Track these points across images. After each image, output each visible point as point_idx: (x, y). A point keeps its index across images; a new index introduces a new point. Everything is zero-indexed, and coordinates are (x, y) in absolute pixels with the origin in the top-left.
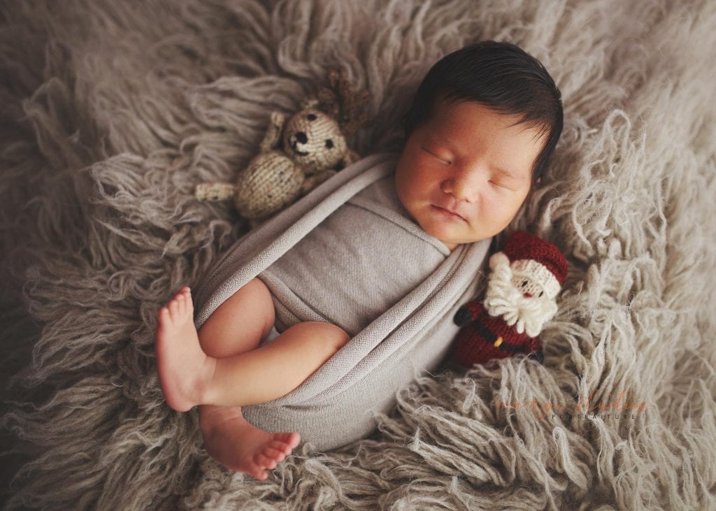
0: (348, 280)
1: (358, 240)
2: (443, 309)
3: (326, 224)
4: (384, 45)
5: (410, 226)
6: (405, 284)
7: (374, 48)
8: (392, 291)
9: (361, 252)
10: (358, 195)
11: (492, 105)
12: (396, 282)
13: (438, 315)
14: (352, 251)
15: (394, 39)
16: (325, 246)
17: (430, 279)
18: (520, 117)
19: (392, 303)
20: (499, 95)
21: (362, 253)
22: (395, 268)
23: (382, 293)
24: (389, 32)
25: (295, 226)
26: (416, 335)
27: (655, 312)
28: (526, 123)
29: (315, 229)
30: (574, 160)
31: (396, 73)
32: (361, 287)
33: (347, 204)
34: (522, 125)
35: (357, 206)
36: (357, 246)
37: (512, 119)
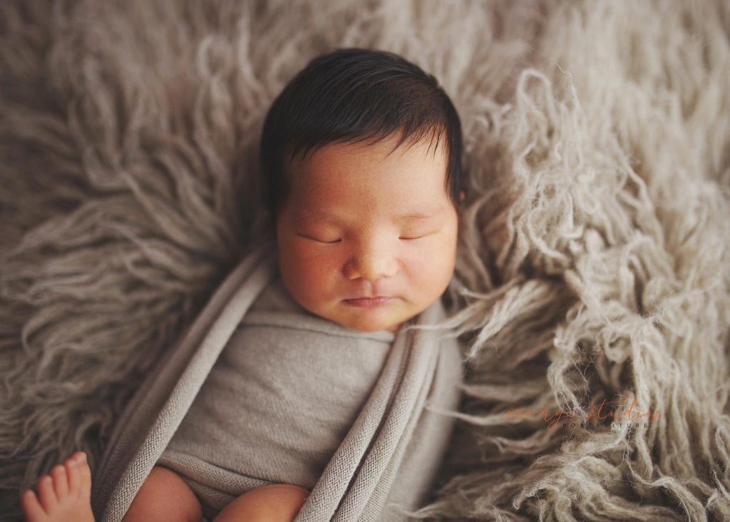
0: (277, 425)
1: (269, 369)
2: (413, 412)
4: (208, 109)
5: (327, 328)
6: (351, 400)
7: (198, 117)
8: (337, 417)
9: (277, 384)
10: (251, 310)
11: (354, 137)
12: (338, 405)
13: (409, 422)
14: (267, 387)
15: (219, 94)
16: (232, 390)
17: (381, 382)
18: (398, 135)
19: (343, 433)
20: (356, 121)
21: (280, 386)
22: (330, 387)
23: (325, 424)
24: (208, 89)
25: (181, 382)
27: (676, 301)
28: (408, 139)
30: (497, 153)
31: (239, 133)
32: (295, 428)
33: (242, 326)
34: (405, 144)
35: (253, 325)
36: (270, 379)
37: (389, 142)
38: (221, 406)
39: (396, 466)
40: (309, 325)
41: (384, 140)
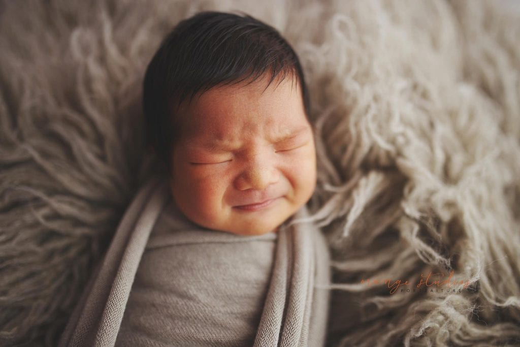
0: (199, 325)
1: (182, 281)
3: (140, 283)
4: (88, 82)
5: (223, 238)
7: (81, 89)
8: (248, 308)
9: (193, 291)
10: (153, 235)
12: (245, 297)
14: (184, 296)
16: (154, 305)
17: (277, 272)
18: (267, 76)
20: (232, 66)
21: (195, 293)
22: (236, 285)
23: (239, 316)
24: (86, 68)
26: (302, 333)
29: (131, 293)
31: (116, 101)
32: (215, 324)
33: (148, 251)
35: (158, 248)
36: (185, 289)
38: (146, 320)
39: (306, 337)
40: (208, 238)
41: (256, 81)
